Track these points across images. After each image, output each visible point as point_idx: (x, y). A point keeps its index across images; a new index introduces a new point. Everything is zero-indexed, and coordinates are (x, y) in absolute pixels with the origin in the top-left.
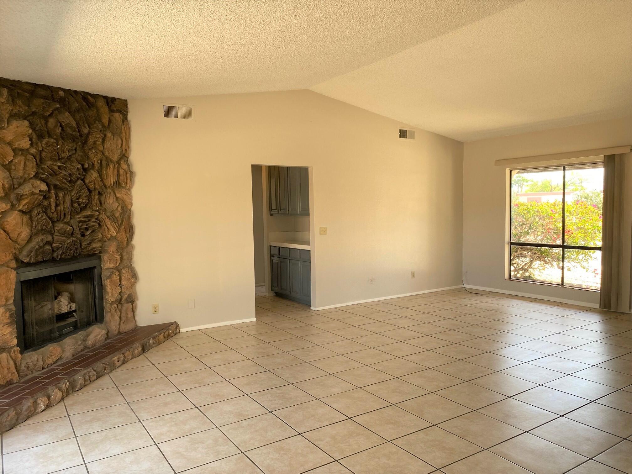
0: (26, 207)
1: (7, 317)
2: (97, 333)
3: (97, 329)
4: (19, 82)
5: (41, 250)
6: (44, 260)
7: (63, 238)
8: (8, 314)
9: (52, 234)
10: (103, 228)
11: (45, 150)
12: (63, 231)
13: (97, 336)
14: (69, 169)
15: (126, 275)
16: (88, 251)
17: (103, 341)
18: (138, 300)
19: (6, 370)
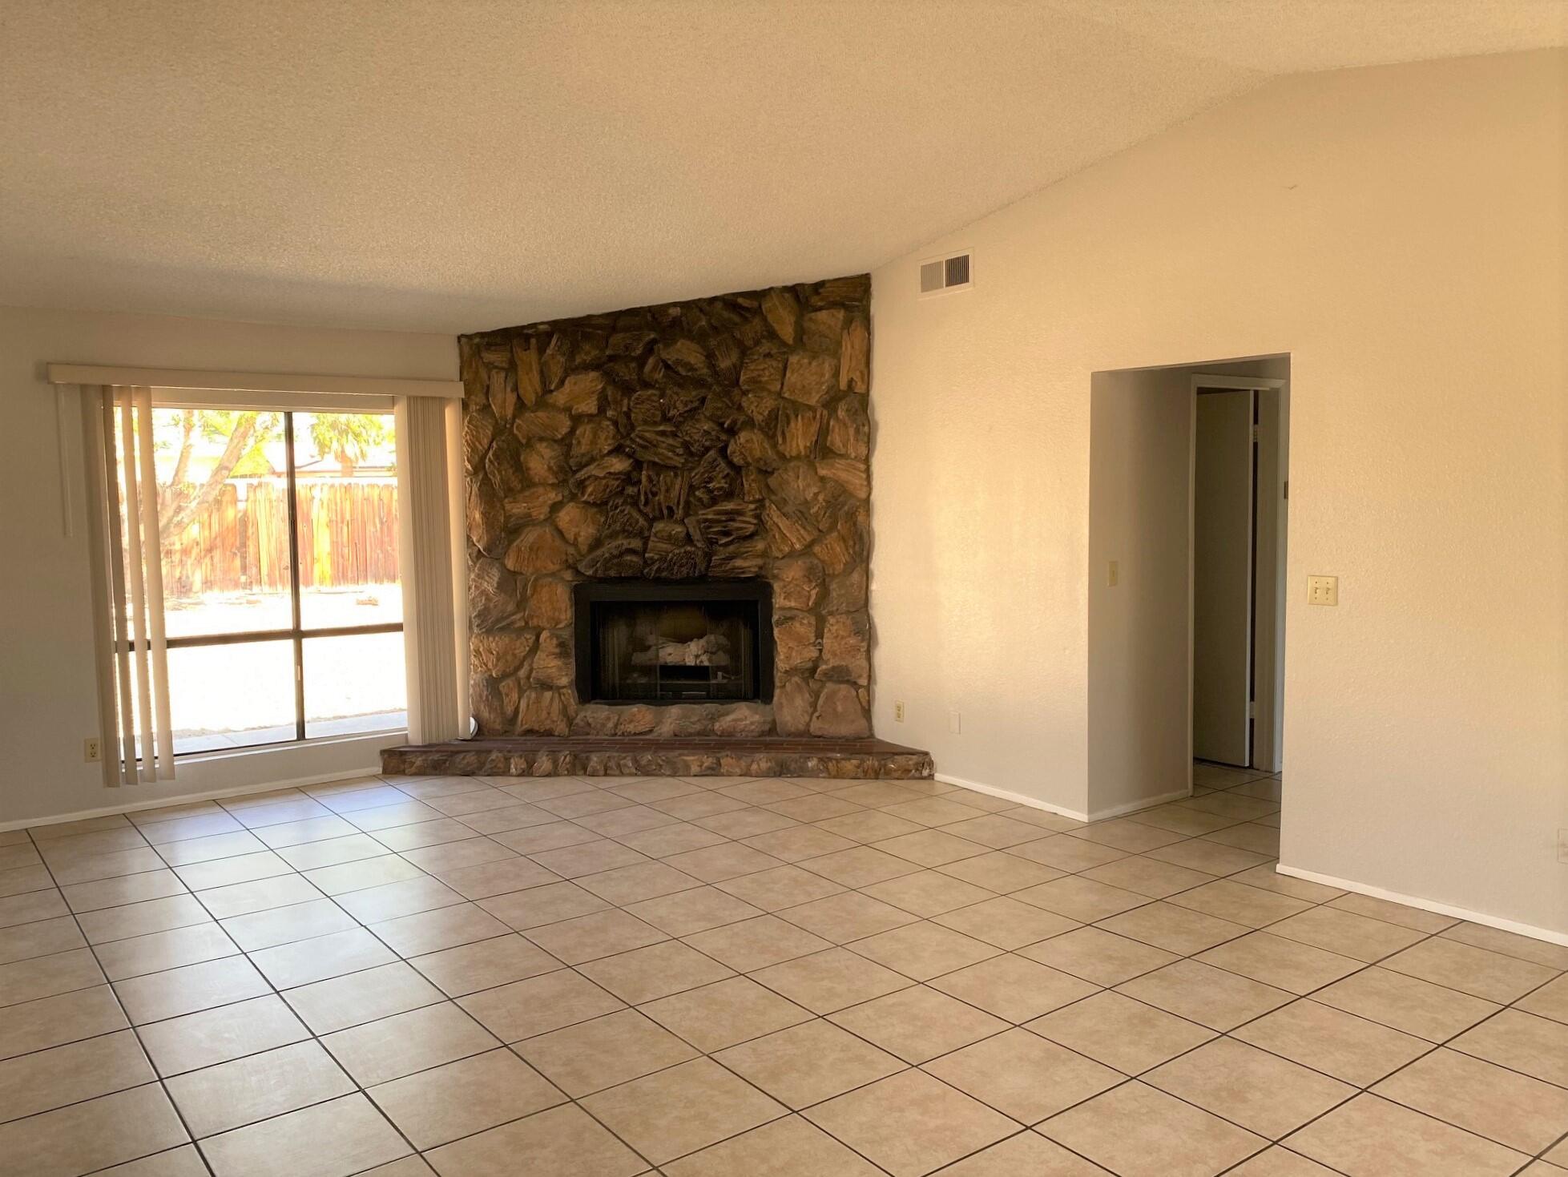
0: (593, 497)
1: (554, 645)
2: (741, 716)
3: (745, 708)
4: (589, 317)
5: (615, 561)
6: (621, 576)
7: (665, 546)
8: (555, 641)
9: (646, 540)
10: (771, 534)
11: (634, 410)
12: (665, 534)
13: (741, 720)
14: (687, 434)
15: (835, 628)
16: (724, 571)
17: (754, 734)
18: (876, 684)
19: (544, 715)
